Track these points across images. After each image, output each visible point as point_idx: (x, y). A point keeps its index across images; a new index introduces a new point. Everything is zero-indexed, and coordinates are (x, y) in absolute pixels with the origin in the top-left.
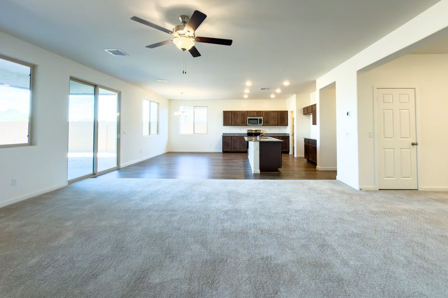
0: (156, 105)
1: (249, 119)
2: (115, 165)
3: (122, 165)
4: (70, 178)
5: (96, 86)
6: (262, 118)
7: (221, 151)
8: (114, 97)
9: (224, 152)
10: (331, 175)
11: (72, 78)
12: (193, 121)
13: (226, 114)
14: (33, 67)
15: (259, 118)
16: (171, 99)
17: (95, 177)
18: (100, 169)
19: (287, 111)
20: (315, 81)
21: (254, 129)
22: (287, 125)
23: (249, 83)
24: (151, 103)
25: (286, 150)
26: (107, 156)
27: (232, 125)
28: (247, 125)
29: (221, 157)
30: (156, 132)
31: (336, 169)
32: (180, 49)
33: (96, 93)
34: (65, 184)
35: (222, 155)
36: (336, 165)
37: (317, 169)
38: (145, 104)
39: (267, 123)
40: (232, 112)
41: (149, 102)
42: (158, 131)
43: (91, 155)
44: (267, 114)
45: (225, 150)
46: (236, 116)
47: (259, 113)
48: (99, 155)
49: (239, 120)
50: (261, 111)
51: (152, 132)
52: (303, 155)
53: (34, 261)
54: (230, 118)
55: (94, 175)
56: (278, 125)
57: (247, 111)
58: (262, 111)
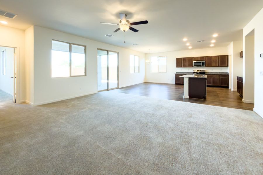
0: (138, 57)
1: (194, 63)
2: (117, 86)
3: (120, 87)
4: (99, 90)
5: (108, 51)
6: (205, 61)
7: (174, 83)
8: (116, 55)
9: (176, 84)
10: (250, 106)
11: (98, 49)
12: (158, 65)
13: (178, 60)
14: (85, 47)
15: (202, 62)
16: (146, 53)
17: (108, 91)
18: (110, 88)
19: (228, 56)
20: (242, 30)
21: (199, 70)
22: (228, 66)
23: (185, 40)
24: (135, 56)
25: (227, 85)
26: (113, 82)
27: (182, 67)
28: (193, 67)
29: (174, 87)
30: (138, 71)
31: (254, 102)
32: (123, 31)
33: (108, 54)
34: (96, 92)
35: (175, 86)
36: (253, 99)
37: (242, 101)
38: (131, 57)
39: (209, 65)
40: (182, 58)
41: (134, 56)
42: (139, 71)
43: (106, 81)
44: (209, 58)
45: (177, 83)
46: (185, 61)
47: (202, 58)
48: (110, 81)
49: (187, 63)
50: (203, 57)
51: (135, 72)
52: (236, 90)
53: (75, 113)
54: (181, 62)
55: (108, 90)
56: (219, 66)
57: (193, 57)
58: (205, 57)
